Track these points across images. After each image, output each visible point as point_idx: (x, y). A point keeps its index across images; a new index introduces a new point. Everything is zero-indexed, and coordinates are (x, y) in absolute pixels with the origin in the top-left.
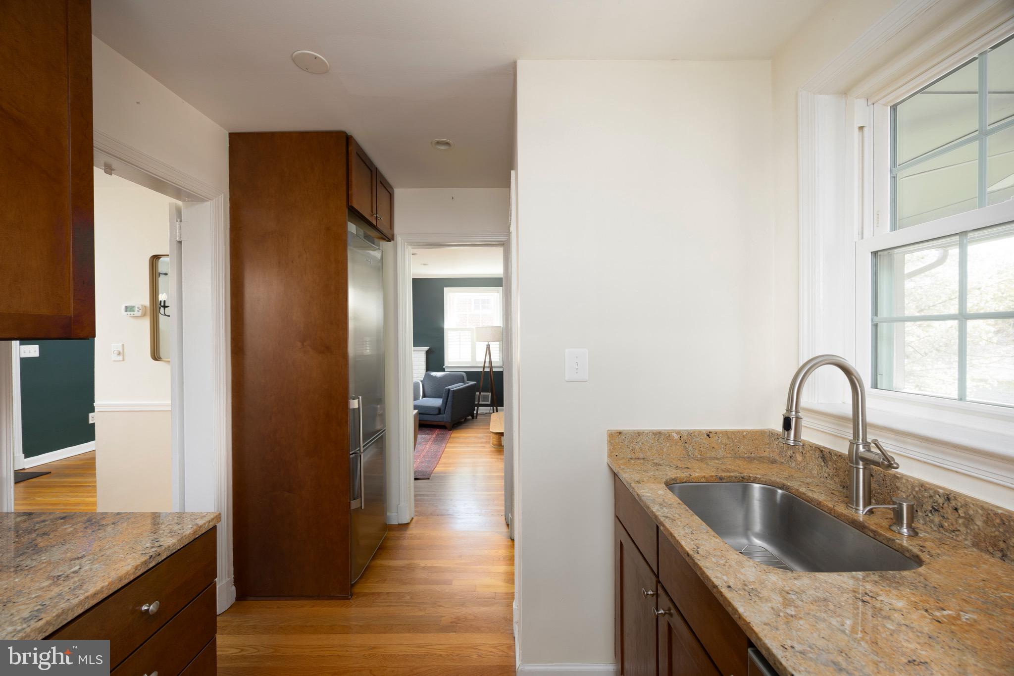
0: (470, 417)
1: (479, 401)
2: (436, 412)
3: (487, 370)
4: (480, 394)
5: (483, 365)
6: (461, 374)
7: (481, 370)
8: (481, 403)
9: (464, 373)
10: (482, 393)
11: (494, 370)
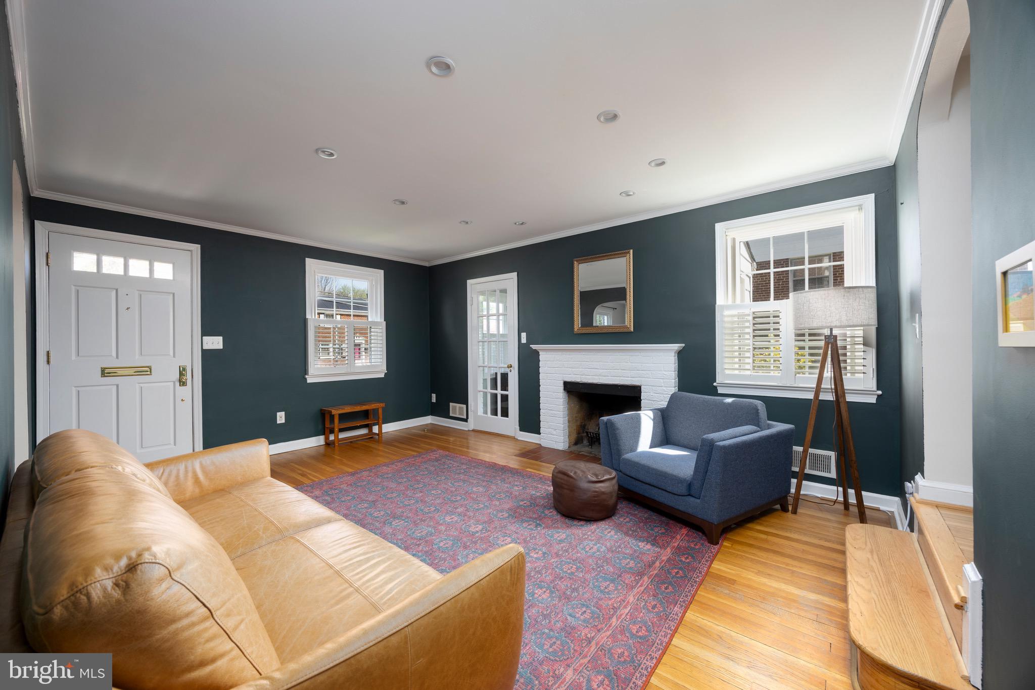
0: (778, 507)
1: (803, 467)
2: (683, 490)
3: (830, 397)
4: (805, 452)
5: (814, 386)
6: (750, 404)
7: (810, 396)
8: (807, 471)
9: (758, 403)
10: (811, 451)
11: (850, 398)
